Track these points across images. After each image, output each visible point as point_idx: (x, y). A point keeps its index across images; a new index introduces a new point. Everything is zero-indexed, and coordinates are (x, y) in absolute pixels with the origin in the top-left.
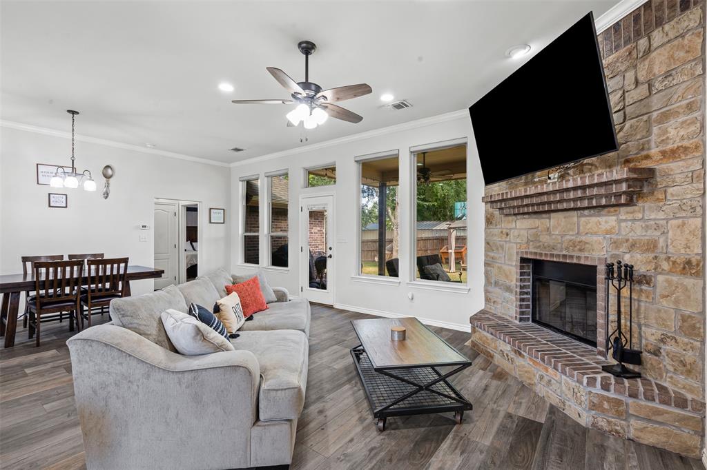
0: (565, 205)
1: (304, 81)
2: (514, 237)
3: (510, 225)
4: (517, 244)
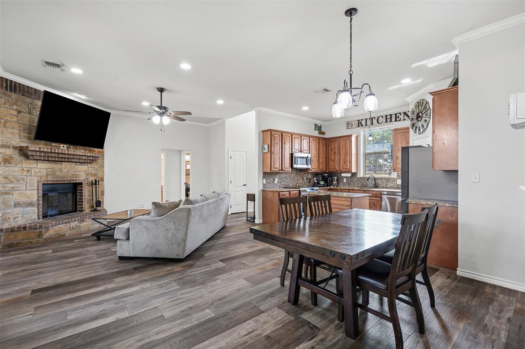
0: (75, 160)
1: (160, 105)
2: (35, 173)
3: (31, 166)
4: (37, 176)
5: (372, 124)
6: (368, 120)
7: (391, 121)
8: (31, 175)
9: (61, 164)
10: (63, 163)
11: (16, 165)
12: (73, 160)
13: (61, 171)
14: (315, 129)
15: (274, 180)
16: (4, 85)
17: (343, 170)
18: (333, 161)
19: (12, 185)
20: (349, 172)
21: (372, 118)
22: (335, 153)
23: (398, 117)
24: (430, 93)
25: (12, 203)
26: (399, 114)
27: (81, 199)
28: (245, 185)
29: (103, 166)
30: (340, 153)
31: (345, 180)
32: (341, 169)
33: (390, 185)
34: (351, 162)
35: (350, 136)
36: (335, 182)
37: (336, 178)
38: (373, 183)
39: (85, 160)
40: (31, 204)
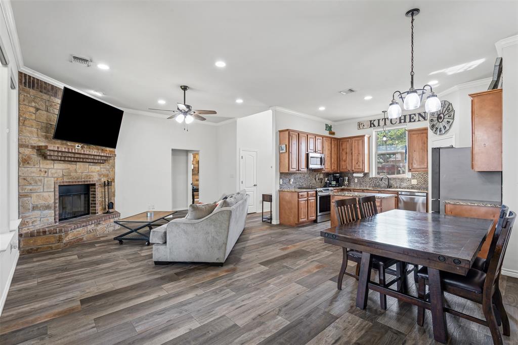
1: (184, 104)
2: (52, 173)
3: (48, 167)
4: (54, 178)
5: (385, 124)
6: (381, 121)
7: (405, 122)
8: (48, 177)
9: (76, 165)
10: (78, 163)
11: (34, 165)
12: (87, 160)
13: (76, 172)
14: (326, 130)
15: (290, 180)
16: (23, 81)
17: (355, 170)
18: (345, 161)
19: (31, 187)
20: (362, 172)
21: (385, 119)
22: (347, 153)
23: (413, 118)
24: (470, 95)
25: (31, 207)
26: (414, 115)
27: (93, 201)
28: (255, 185)
29: (114, 166)
30: (352, 154)
31: (356, 180)
32: (353, 169)
33: (404, 185)
34: (363, 163)
35: (363, 136)
36: (346, 182)
37: (347, 178)
38: (387, 183)
39: (98, 160)
40: (48, 207)
